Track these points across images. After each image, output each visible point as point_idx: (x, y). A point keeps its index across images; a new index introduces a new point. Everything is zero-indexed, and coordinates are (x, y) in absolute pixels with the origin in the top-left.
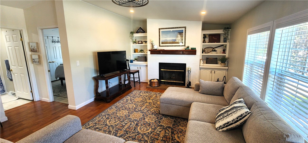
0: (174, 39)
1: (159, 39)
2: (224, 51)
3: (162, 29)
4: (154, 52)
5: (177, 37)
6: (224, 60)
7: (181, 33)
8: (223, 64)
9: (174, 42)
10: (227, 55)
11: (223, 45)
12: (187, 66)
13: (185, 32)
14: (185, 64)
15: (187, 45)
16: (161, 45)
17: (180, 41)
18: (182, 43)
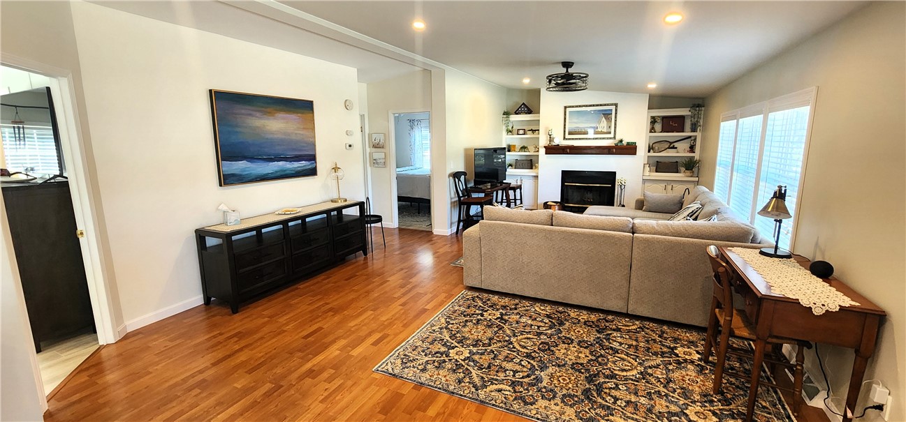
1: (565, 125)
2: (692, 149)
3: (570, 107)
4: (552, 150)
6: (691, 165)
7: (607, 115)
8: (689, 173)
10: (697, 155)
11: (690, 137)
12: (618, 177)
13: (616, 113)
14: (615, 173)
15: (618, 138)
16: (567, 136)
17: (605, 130)
18: (610, 133)
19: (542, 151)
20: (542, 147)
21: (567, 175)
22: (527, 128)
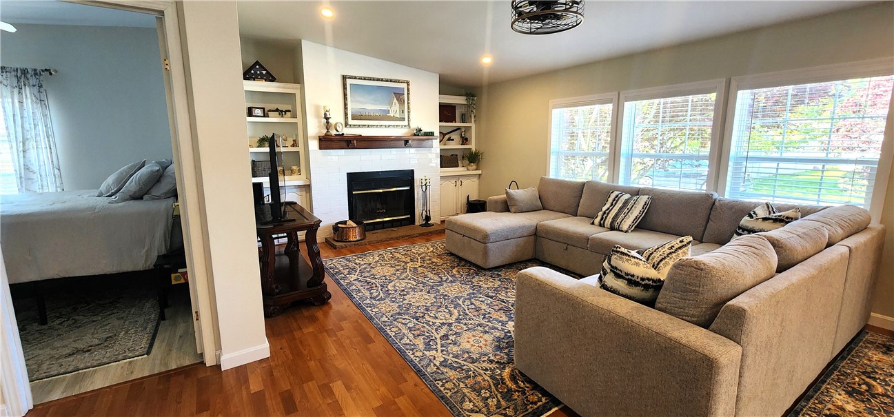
0: (384, 108)
1: (346, 105)
2: (465, 140)
3: (351, 78)
4: (329, 142)
5: (391, 104)
6: (473, 158)
7: (399, 95)
8: (473, 166)
9: (384, 116)
12: (417, 176)
13: (408, 94)
14: (412, 171)
15: (414, 125)
16: (351, 122)
17: (397, 115)
18: (403, 119)
19: (314, 145)
20: (314, 138)
21: (354, 180)
22: (267, 107)
